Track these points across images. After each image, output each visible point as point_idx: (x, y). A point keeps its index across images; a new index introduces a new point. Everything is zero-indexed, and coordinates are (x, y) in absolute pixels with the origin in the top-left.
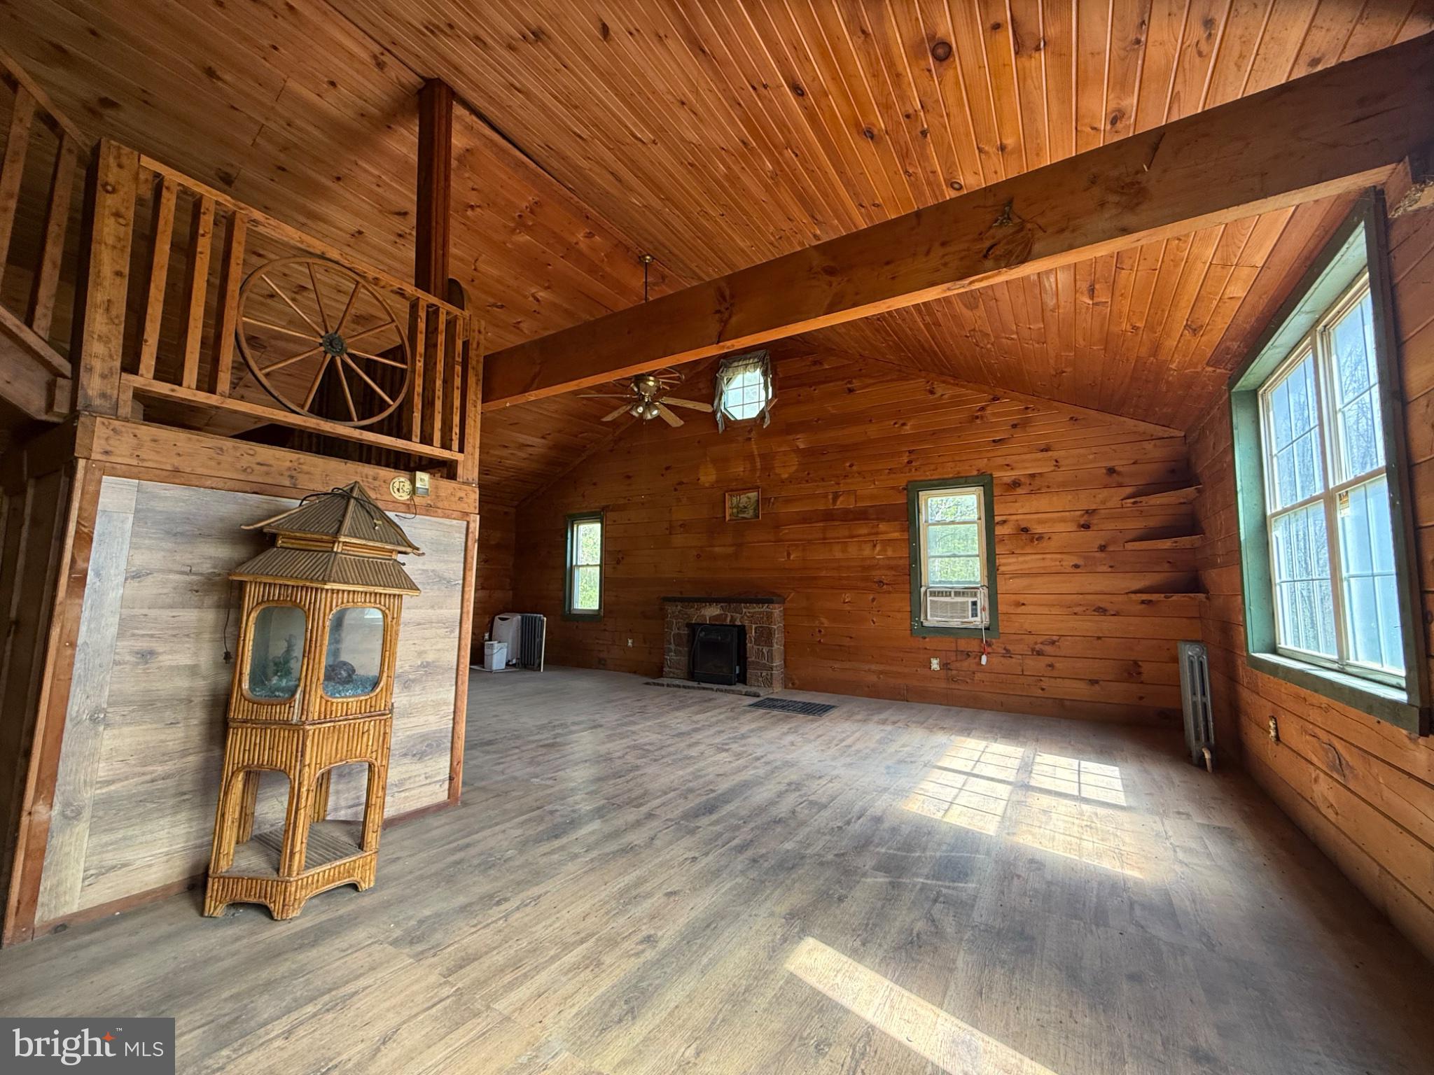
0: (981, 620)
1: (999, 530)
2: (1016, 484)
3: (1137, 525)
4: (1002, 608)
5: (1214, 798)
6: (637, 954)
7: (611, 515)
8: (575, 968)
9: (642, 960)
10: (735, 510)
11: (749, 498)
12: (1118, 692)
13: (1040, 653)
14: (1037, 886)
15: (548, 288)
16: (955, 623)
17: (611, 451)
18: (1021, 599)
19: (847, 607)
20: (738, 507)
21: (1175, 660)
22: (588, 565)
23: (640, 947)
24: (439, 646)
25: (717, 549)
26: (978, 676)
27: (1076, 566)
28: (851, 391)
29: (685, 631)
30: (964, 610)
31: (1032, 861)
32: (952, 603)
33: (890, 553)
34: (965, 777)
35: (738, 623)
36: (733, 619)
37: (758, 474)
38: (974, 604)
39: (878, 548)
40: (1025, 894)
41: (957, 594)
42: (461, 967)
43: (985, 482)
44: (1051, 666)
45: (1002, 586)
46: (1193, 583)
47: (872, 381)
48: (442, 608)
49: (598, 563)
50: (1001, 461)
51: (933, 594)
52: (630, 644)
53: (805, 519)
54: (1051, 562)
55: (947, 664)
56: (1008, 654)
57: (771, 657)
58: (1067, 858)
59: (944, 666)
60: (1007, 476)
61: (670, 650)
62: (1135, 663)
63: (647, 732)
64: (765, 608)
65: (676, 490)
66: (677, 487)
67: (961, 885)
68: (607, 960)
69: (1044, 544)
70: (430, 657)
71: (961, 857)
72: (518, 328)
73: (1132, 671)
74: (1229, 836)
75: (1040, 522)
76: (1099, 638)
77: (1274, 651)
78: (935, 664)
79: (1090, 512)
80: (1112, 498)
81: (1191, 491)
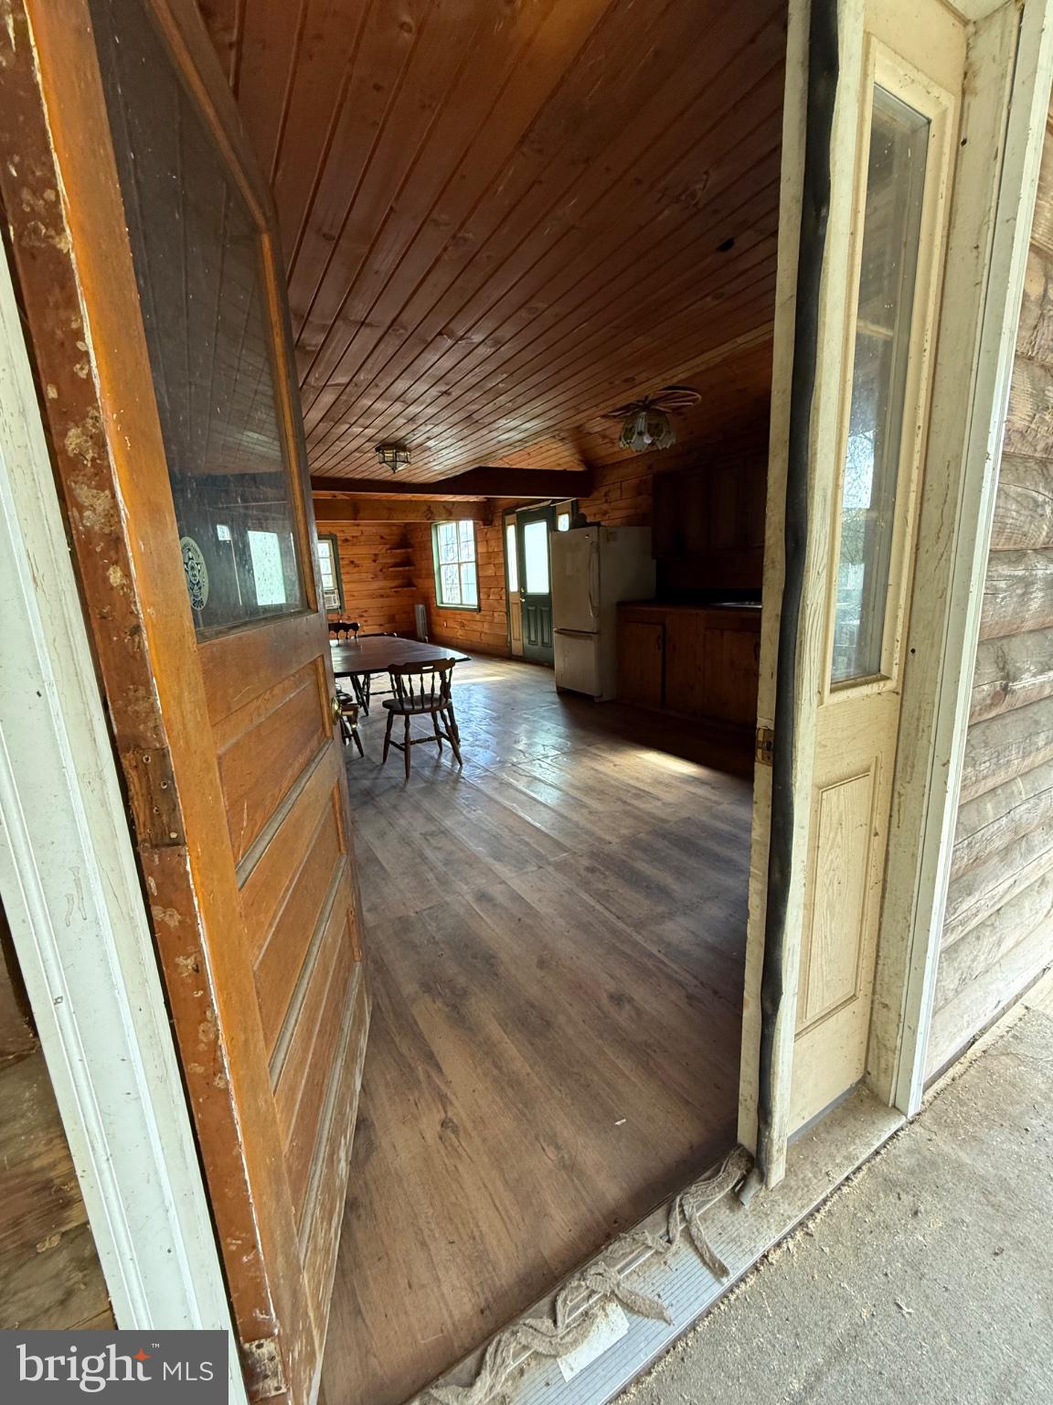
0: (336, 605)
1: (341, 562)
2: (346, 540)
3: (392, 561)
4: (345, 598)
13: (362, 616)
18: (351, 593)
21: (413, 611)
27: (372, 578)
30: (332, 601)
38: (333, 597)
41: (329, 594)
43: (333, 538)
44: (366, 621)
45: (345, 588)
50: (338, 529)
54: (362, 576)
56: (349, 618)
60: (341, 536)
62: (394, 615)
69: (360, 568)
73: (393, 619)
75: (358, 558)
76: (381, 607)
77: (442, 603)
79: (376, 555)
80: (381, 549)
81: (410, 550)
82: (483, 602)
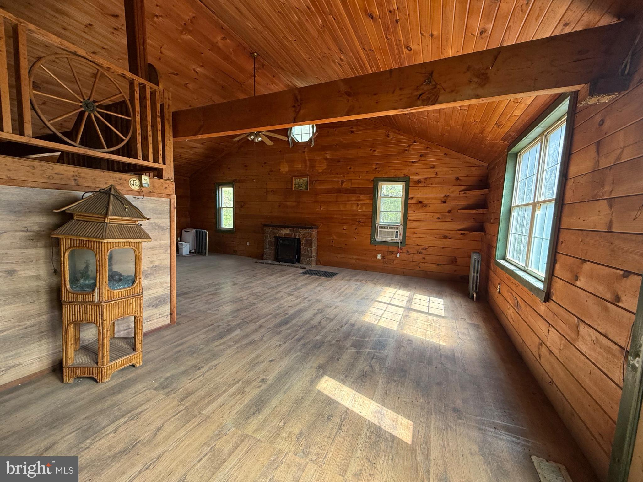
0: (399, 239)
1: (410, 202)
2: (419, 182)
3: (464, 202)
4: (408, 234)
5: (475, 312)
6: (259, 387)
7: (237, 184)
8: (234, 395)
9: (261, 389)
10: (297, 186)
11: (303, 180)
12: (447, 269)
13: (420, 253)
14: (409, 350)
15: (202, 66)
16: (389, 240)
17: (237, 152)
18: (416, 231)
19: (344, 232)
20: (298, 184)
22: (227, 207)
23: (260, 384)
24: (161, 258)
25: (288, 203)
26: (395, 261)
27: (439, 218)
28: (352, 132)
29: (273, 240)
30: (392, 235)
31: (408, 340)
32: (388, 232)
33: (364, 209)
34: (387, 305)
35: (297, 237)
36: (295, 234)
37: (308, 169)
38: (397, 232)
39: (359, 207)
40: (405, 354)
41: (390, 228)
42: (187, 397)
43: (406, 180)
44: (424, 258)
45: (409, 225)
46: (481, 228)
47: (361, 128)
48: (160, 240)
49: (232, 206)
50: (414, 171)
51: (381, 227)
52: (248, 243)
53: (329, 191)
54: (429, 216)
55: (384, 256)
56: (408, 253)
57: (311, 252)
58: (421, 338)
59: (383, 257)
60: (415, 178)
61: (266, 248)
62: (455, 258)
63: (258, 286)
64: (309, 231)
65: (269, 174)
66: (270, 173)
67: (382, 351)
68: (247, 390)
69: (428, 208)
70: (157, 263)
71: (383, 340)
72: (187, 87)
73: (453, 261)
74: (477, 327)
75: (427, 199)
76: (443, 248)
77: (504, 259)
78: (379, 256)
79: (447, 196)
80: (456, 190)
81: (486, 190)
82: (558, 285)
